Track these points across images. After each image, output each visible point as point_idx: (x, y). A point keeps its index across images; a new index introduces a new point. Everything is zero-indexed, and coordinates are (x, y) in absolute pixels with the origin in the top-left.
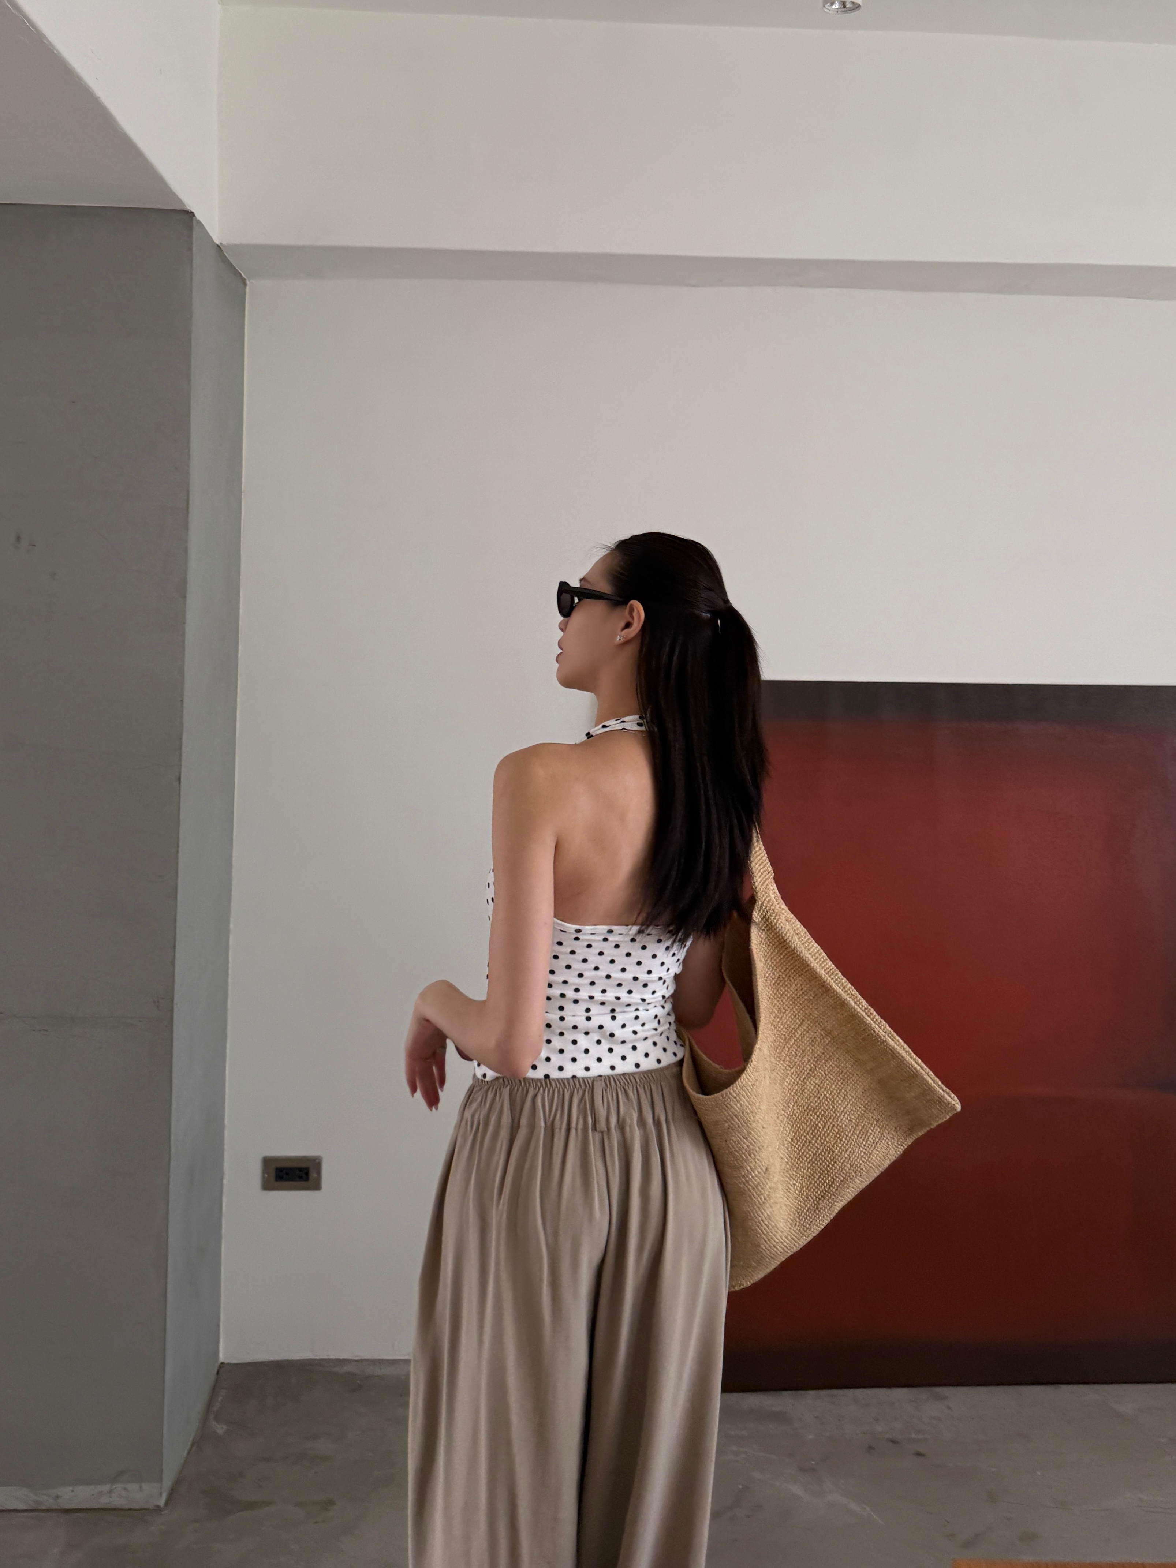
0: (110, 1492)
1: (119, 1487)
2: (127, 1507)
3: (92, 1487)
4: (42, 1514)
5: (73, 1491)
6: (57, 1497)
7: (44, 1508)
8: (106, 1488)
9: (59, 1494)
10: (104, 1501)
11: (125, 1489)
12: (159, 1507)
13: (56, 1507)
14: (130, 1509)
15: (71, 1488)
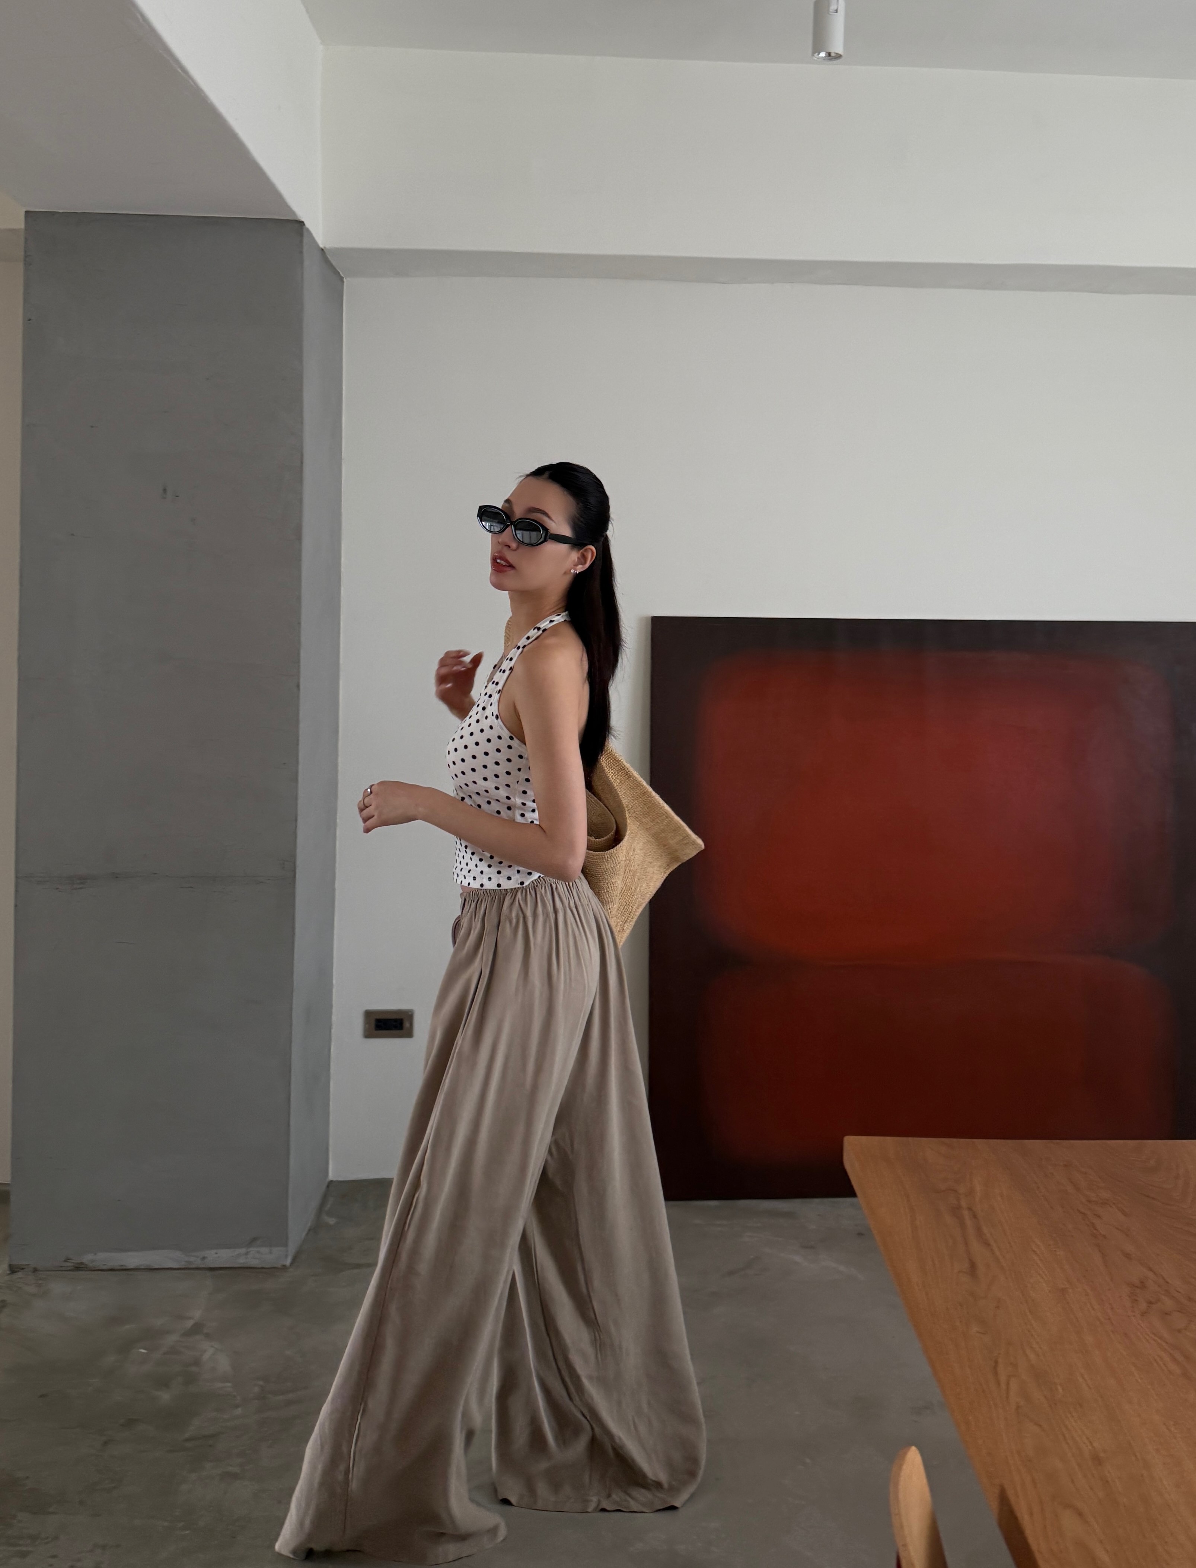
0: (247, 1253)
1: (253, 1250)
2: (260, 1266)
3: (232, 1250)
4: (192, 1271)
5: (216, 1253)
6: (204, 1258)
7: (194, 1266)
8: (243, 1251)
9: (206, 1255)
10: (242, 1261)
11: (258, 1252)
12: (284, 1266)
13: (203, 1266)
14: (263, 1268)
15: (215, 1251)
